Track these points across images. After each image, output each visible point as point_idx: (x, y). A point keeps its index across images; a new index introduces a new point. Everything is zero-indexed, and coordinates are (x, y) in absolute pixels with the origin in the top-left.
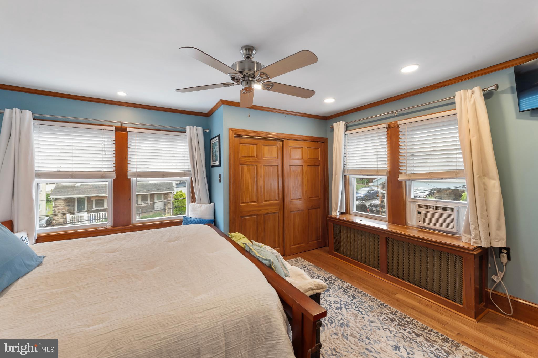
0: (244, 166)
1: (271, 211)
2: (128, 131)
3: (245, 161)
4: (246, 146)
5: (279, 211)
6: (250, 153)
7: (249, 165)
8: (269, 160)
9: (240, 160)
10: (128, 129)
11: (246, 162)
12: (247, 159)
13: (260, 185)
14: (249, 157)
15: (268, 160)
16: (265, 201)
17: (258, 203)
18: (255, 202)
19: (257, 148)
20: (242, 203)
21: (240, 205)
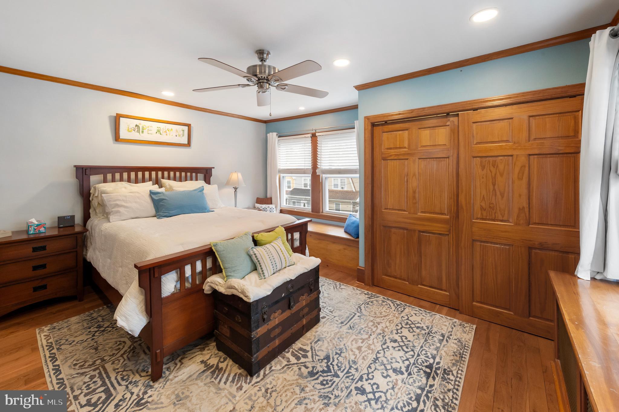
0: (389, 161)
1: (434, 230)
2: (317, 135)
3: (390, 154)
4: (391, 134)
5: (450, 233)
6: (398, 143)
7: (397, 159)
8: (430, 151)
9: (383, 154)
10: (317, 134)
11: (391, 156)
12: (392, 152)
13: (412, 187)
14: (396, 148)
15: (427, 151)
16: (422, 212)
17: (409, 213)
18: (404, 211)
19: (409, 134)
20: (386, 209)
21: (383, 211)
